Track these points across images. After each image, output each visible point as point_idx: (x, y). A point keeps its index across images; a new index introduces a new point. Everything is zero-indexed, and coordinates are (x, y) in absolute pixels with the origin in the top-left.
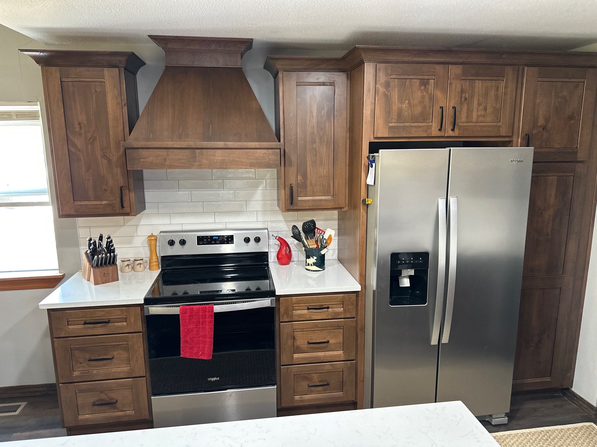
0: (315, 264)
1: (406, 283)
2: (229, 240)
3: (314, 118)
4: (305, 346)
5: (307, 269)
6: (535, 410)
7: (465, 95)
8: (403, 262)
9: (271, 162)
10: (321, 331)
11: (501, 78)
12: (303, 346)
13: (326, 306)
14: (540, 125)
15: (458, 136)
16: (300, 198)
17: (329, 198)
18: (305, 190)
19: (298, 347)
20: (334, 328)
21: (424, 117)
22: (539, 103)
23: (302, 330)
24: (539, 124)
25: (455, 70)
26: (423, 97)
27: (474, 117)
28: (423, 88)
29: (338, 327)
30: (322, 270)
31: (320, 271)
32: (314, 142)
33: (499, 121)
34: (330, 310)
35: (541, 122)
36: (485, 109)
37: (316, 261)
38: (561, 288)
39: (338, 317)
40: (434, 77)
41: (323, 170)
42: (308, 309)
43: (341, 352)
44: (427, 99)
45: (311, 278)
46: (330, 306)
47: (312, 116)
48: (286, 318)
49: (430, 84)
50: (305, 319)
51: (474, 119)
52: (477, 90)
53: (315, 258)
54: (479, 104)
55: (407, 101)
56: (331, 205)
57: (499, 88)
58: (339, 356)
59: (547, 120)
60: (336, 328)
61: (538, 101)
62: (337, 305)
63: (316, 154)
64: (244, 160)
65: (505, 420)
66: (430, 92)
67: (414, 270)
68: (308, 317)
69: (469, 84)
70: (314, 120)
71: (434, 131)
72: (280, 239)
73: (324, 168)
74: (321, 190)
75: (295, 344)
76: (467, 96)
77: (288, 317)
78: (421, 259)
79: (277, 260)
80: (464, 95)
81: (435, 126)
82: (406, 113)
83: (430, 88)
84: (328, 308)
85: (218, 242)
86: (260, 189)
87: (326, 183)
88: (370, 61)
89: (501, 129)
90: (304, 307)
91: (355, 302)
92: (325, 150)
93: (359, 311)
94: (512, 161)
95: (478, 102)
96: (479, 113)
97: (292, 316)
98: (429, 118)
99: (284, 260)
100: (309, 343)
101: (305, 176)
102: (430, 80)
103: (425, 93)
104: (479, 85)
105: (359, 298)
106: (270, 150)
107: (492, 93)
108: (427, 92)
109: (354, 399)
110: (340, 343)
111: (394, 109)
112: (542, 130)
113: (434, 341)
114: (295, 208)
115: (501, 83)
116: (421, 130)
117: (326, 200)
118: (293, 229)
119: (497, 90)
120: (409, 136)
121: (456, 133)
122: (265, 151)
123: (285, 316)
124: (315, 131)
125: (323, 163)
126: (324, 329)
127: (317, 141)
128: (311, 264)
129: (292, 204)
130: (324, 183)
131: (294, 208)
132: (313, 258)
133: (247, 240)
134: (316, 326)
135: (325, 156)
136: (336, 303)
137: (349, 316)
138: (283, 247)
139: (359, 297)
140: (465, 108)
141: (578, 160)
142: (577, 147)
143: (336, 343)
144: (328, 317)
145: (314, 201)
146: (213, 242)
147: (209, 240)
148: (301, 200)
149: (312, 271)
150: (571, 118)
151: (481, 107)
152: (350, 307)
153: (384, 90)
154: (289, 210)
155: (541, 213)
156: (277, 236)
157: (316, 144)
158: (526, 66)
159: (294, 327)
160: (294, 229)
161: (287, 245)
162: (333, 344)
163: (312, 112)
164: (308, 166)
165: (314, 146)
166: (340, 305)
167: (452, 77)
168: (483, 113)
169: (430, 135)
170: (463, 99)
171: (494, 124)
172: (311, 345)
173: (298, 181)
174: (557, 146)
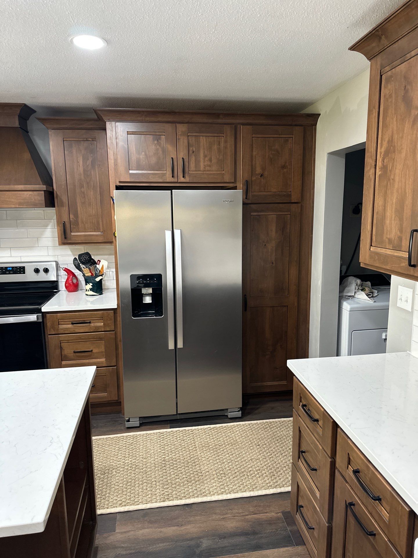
0: (91, 289)
1: (148, 300)
2: (21, 270)
3: (81, 167)
4: (72, 355)
5: (87, 295)
7: (193, 149)
8: (141, 282)
9: (37, 202)
10: (85, 342)
11: (221, 135)
12: (70, 355)
13: (88, 321)
14: (258, 173)
15: (188, 181)
16: (73, 234)
17: (99, 233)
18: (77, 227)
19: (65, 356)
20: (96, 339)
21: (158, 166)
22: (255, 155)
23: (68, 341)
24: (257, 172)
25: (182, 128)
26: (157, 150)
27: (201, 166)
28: (156, 142)
29: (100, 339)
30: (98, 295)
31: (96, 295)
32: (82, 186)
33: (223, 170)
34: (92, 324)
35: (258, 170)
36: (210, 160)
37: (92, 287)
38: (288, 306)
39: (99, 331)
40: (164, 133)
41: (92, 210)
42: (72, 324)
43: (103, 360)
44: (160, 152)
46: (91, 321)
47: (79, 166)
48: (53, 331)
49: (162, 139)
50: (70, 332)
51: (202, 168)
52: (201, 144)
53: (91, 284)
54: (205, 156)
55: (143, 153)
56: (101, 239)
57: (221, 143)
58: (102, 362)
59: (263, 169)
60: (98, 339)
61: (254, 153)
62: (98, 321)
63: (85, 197)
64: (13, 200)
65: (239, 414)
66: (162, 146)
67: (151, 288)
68: (72, 331)
69: (195, 139)
70: (81, 168)
71: (168, 178)
72: (67, 270)
73: (93, 208)
74: (92, 226)
75: (63, 353)
76: (194, 149)
77: (54, 330)
78: (155, 279)
80: (191, 149)
81: (169, 173)
82: (144, 162)
83: (162, 143)
84: (90, 323)
85: (11, 272)
86: (49, 228)
87: (95, 221)
88: (109, 120)
89: (225, 177)
90: (68, 322)
91: (113, 318)
92: (92, 193)
93: (118, 325)
94: (224, 201)
95: (204, 155)
96: (206, 163)
97: (58, 329)
98: (164, 167)
99: (72, 288)
100: (74, 352)
101: (76, 215)
102: (162, 136)
103: (158, 146)
104: (203, 141)
105: (118, 314)
106: (35, 192)
107: (215, 147)
108: (160, 146)
109: (117, 399)
110: (102, 352)
111: (133, 159)
112: (260, 177)
113: (171, 346)
114: (69, 242)
115: (222, 138)
116: (157, 176)
117: (97, 235)
118: (74, 261)
119: (219, 144)
120: (147, 181)
121: (187, 179)
122: (30, 193)
123: (52, 329)
124: (83, 177)
125: (92, 204)
126: (87, 340)
127: (85, 186)
128: (88, 290)
129: (65, 238)
130: (94, 221)
131: (68, 242)
132: (89, 284)
133: (37, 271)
134: (80, 338)
135: (93, 199)
136: (97, 319)
137: (108, 329)
138: (70, 276)
140: (193, 159)
141: (292, 202)
142: (291, 191)
143: (99, 352)
144: (90, 331)
145: (85, 235)
146: (7, 272)
147: (4, 270)
148: (74, 235)
149: (90, 295)
150: (283, 167)
151: (207, 159)
152: (109, 322)
153: (123, 144)
154: (64, 244)
155: (265, 245)
156: (63, 268)
157: (84, 188)
158: (243, 125)
159: (61, 339)
161: (74, 275)
162: (96, 353)
163: (78, 162)
164: (78, 207)
165: (83, 190)
166: (100, 320)
167: (180, 134)
168: (209, 163)
169: (166, 181)
170: (191, 152)
171: (218, 172)
172: (77, 354)
173: (71, 219)
174: (274, 190)
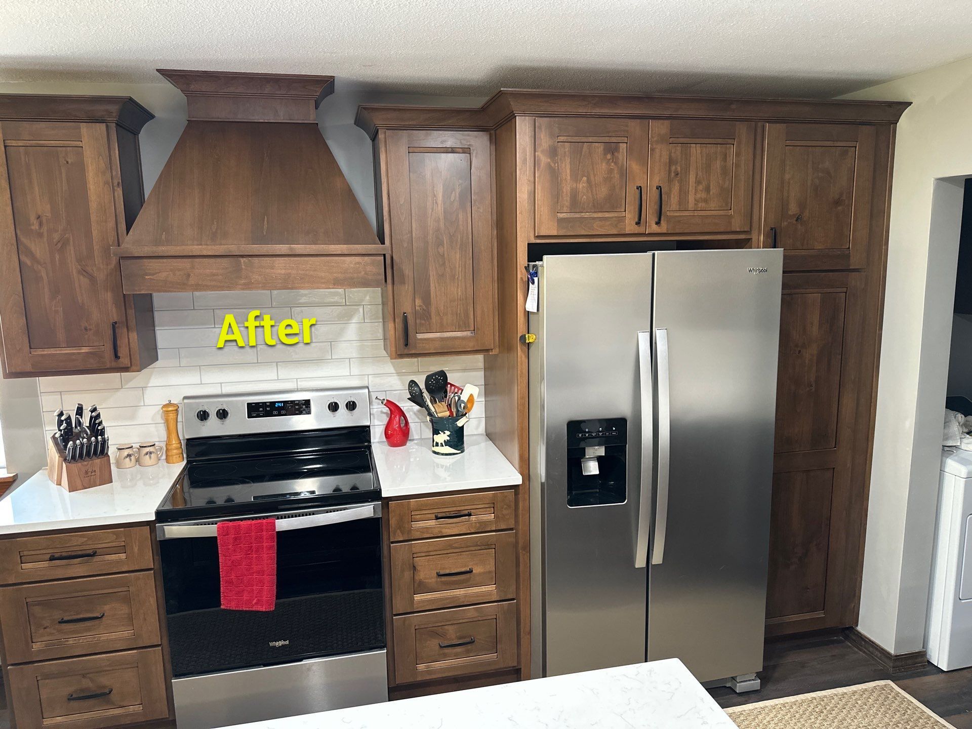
0: (447, 443)
1: (592, 468)
2: (302, 407)
3: (439, 205)
4: (434, 580)
5: (435, 452)
6: (803, 665)
7: (676, 169)
8: (587, 435)
9: (370, 277)
10: (459, 553)
11: (730, 141)
12: (430, 581)
13: (466, 512)
14: (792, 213)
15: (666, 232)
16: (420, 336)
17: (468, 334)
18: (428, 323)
19: (421, 583)
20: (479, 548)
21: (612, 203)
22: (789, 179)
23: (427, 554)
24: (790, 213)
25: (659, 128)
26: (611, 171)
27: (690, 201)
28: (609, 156)
29: (487, 545)
30: (460, 453)
31: (457, 454)
32: (440, 243)
33: (730, 209)
34: (473, 518)
35: (793, 209)
36: (708, 189)
38: (834, 468)
39: (486, 530)
40: (626, 138)
41: (456, 289)
42: (437, 518)
43: (492, 588)
44: (616, 175)
45: (442, 466)
46: (472, 511)
47: (436, 203)
48: (400, 534)
49: (621, 150)
50: (432, 536)
51: (691, 205)
52: (693, 159)
53: (448, 433)
54: (698, 182)
55: (585, 179)
56: (470, 346)
57: (728, 157)
58: (489, 593)
59: (802, 206)
60: (483, 547)
61: (787, 176)
62: (485, 510)
63: (444, 264)
64: (323, 274)
65: (756, 684)
66: (620, 163)
67: (604, 447)
68: (436, 532)
69: (681, 149)
70: (440, 208)
71: (630, 226)
72: (390, 404)
73: (458, 285)
74: (455, 321)
75: (416, 578)
76: (679, 169)
77: (403, 533)
78: (614, 429)
79: (384, 439)
80: (673, 168)
81: (630, 217)
82: (585, 197)
83: (620, 157)
84: (469, 515)
85: (283, 412)
86: (354, 321)
87: (462, 310)
88: (524, 114)
89: (733, 220)
90: (429, 516)
91: (513, 504)
92: (458, 256)
93: (521, 516)
94: (750, 271)
95: (696, 179)
96: (699, 196)
97: (410, 531)
98: (621, 205)
99: (398, 438)
100: (439, 575)
101: (427, 300)
102: (621, 144)
103: (612, 164)
104: (696, 152)
105: (520, 496)
106: (366, 258)
107: (718, 164)
108: (616, 163)
109: (515, 664)
110: (490, 572)
111: (564, 190)
112: (795, 222)
113: (640, 562)
114: (413, 352)
115: (730, 148)
116: (608, 223)
117: (463, 338)
118: (410, 386)
119: (725, 159)
120: (590, 234)
121: (664, 228)
122: (358, 259)
123: (398, 531)
124: (442, 225)
125: (456, 277)
126: (465, 549)
127: (445, 243)
128: (441, 444)
129: (406, 345)
130: (459, 310)
131: (410, 353)
132: (444, 433)
133: (334, 407)
134: (450, 545)
135: (459, 267)
136: (482, 506)
137: (503, 527)
138: (395, 416)
139: (519, 494)
140: (676, 188)
141: (851, 268)
142: (849, 248)
143: (484, 573)
144: (470, 531)
145: (442, 339)
146: (275, 413)
147: (268, 409)
148: (421, 339)
149: (443, 454)
150: (837, 202)
151: (701, 187)
152: (505, 512)
153: (549, 160)
154: (401, 356)
155: (800, 351)
156: (384, 400)
157: (444, 247)
158: (769, 122)
159: (414, 550)
160: (412, 387)
161: (402, 413)
162: (480, 574)
163: (435, 196)
164: (431, 282)
165: (441, 250)
166: (488, 509)
167: (655, 139)
168: (704, 195)
169: (623, 232)
170: (673, 174)
171: (721, 213)
172: (444, 579)
173: (417, 308)
174: (819, 246)
